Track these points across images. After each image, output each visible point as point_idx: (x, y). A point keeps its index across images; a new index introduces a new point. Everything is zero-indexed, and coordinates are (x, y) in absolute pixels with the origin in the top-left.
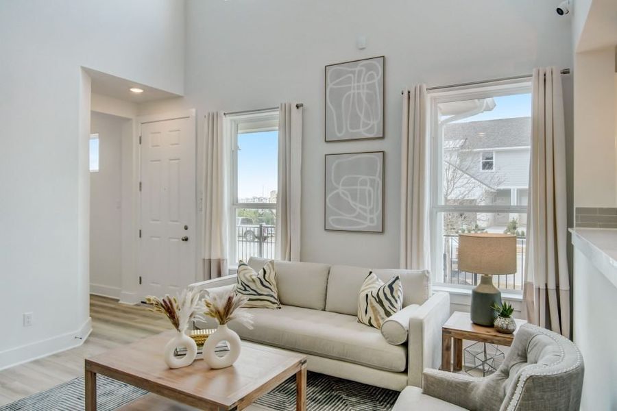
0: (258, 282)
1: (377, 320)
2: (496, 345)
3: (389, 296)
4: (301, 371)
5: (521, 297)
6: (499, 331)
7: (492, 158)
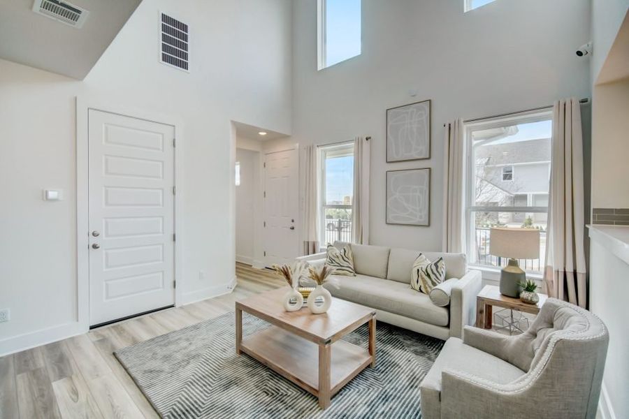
0: (341, 258)
1: (426, 288)
2: (520, 312)
3: (435, 272)
4: (372, 320)
5: (542, 277)
6: (524, 302)
7: (511, 171)
